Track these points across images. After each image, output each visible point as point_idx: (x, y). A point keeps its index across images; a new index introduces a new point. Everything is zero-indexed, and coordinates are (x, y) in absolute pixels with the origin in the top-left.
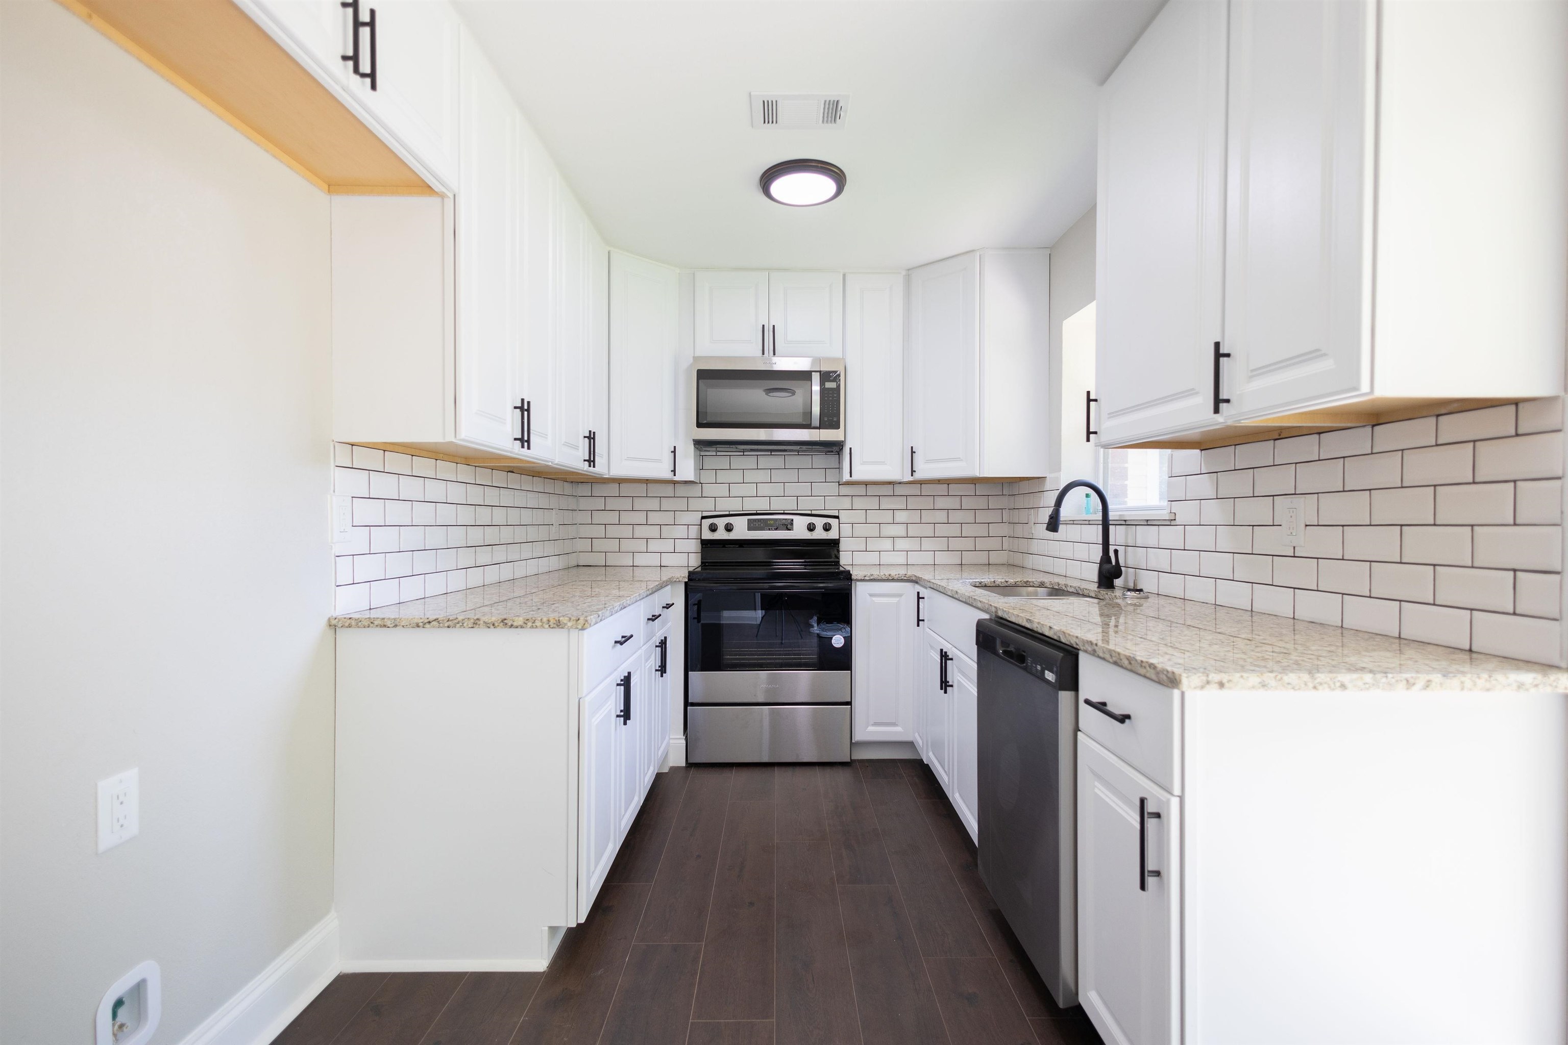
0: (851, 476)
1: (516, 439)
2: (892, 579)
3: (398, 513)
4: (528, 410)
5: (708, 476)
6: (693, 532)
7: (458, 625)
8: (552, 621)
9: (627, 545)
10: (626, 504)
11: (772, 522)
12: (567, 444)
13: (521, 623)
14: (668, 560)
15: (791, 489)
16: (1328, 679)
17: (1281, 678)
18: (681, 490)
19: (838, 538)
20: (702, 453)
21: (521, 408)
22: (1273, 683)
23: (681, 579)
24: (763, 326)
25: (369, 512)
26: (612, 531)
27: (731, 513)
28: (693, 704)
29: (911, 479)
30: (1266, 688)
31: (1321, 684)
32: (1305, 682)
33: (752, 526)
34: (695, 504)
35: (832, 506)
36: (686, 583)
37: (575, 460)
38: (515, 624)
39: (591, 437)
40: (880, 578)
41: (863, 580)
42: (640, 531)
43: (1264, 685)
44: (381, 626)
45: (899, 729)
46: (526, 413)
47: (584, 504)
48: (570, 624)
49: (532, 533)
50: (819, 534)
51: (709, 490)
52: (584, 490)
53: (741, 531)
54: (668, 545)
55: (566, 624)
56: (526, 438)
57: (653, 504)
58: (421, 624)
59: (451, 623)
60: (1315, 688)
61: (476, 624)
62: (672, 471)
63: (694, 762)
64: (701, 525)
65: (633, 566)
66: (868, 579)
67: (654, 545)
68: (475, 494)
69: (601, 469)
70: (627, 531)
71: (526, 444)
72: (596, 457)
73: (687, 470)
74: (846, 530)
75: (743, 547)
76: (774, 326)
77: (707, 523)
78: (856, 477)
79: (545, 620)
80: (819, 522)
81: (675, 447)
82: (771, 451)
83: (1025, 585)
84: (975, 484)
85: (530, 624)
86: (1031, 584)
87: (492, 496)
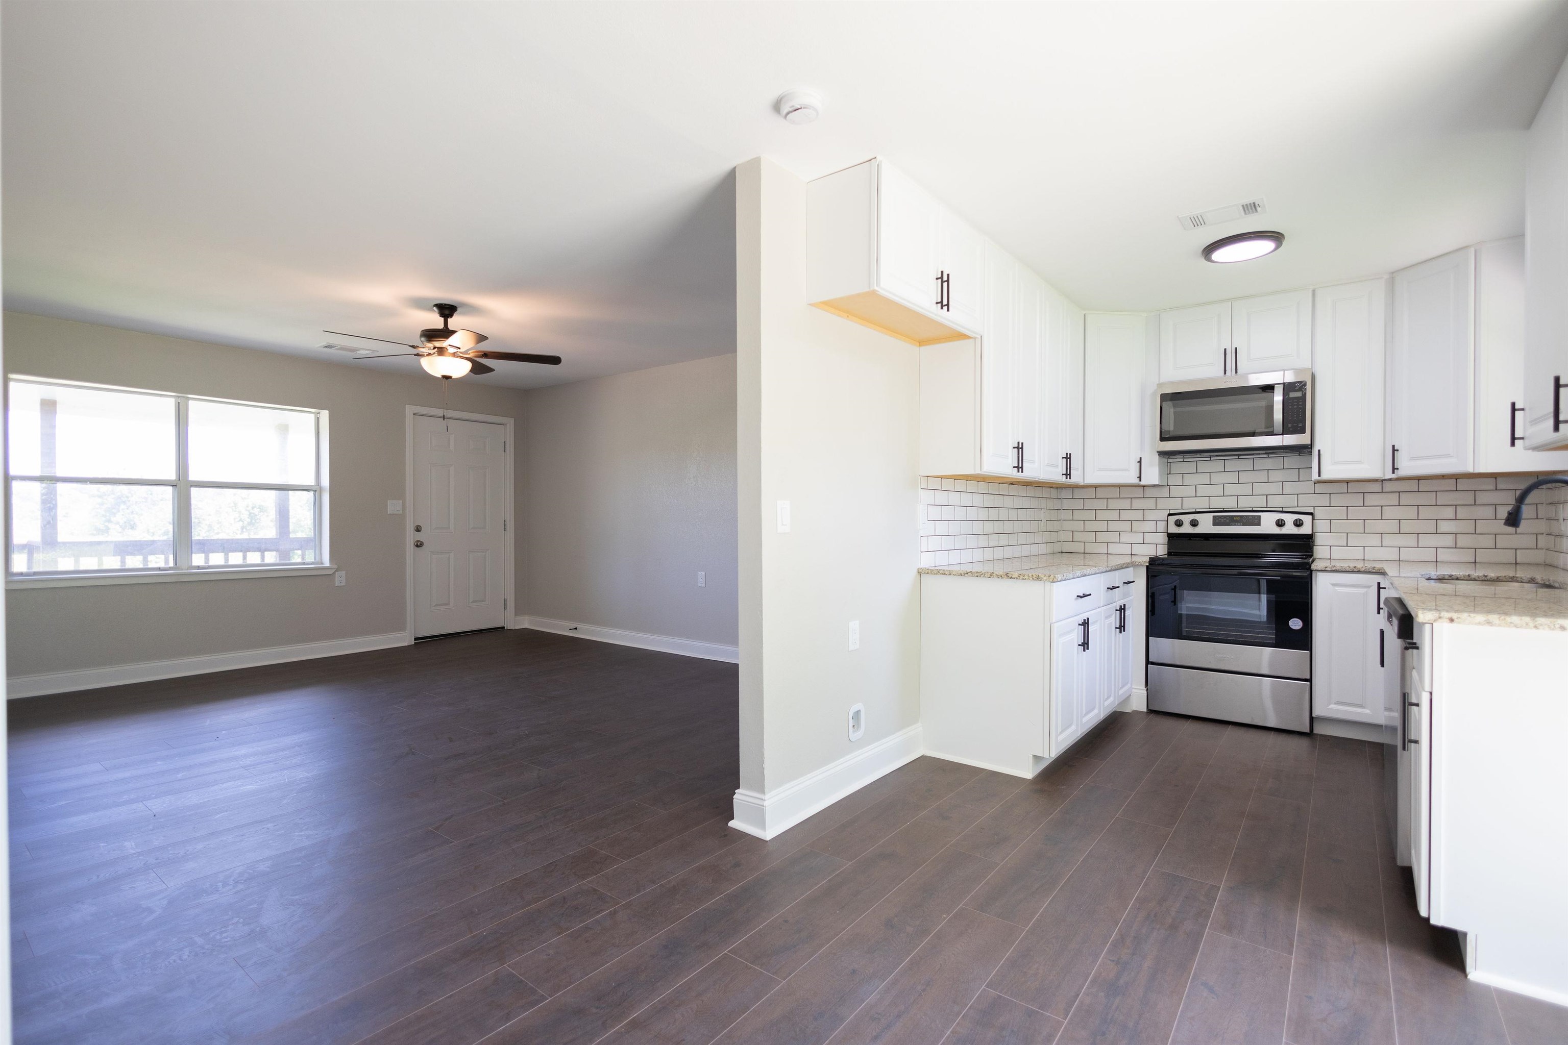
0: (1319, 476)
1: (1014, 467)
2: (1358, 571)
3: (947, 513)
4: (1022, 448)
5: (1174, 480)
6: (1161, 526)
7: (982, 576)
8: (1034, 576)
9: (1102, 537)
10: (1102, 504)
11: (1238, 519)
12: (1049, 465)
13: (1017, 576)
14: (1137, 549)
15: (1259, 489)
16: (1549, 622)
17: (1505, 619)
18: (1150, 492)
19: (1311, 533)
20: (1170, 460)
21: (1018, 448)
22: (1497, 622)
23: (1142, 564)
24: (1225, 349)
25: (935, 513)
26: (1090, 526)
27: (1197, 510)
28: (1153, 663)
29: (1394, 476)
30: (1491, 624)
31: (1541, 625)
32: (1526, 622)
33: (1217, 522)
34: (1161, 503)
35: (1306, 503)
36: (1147, 566)
37: (1055, 474)
38: (1013, 576)
39: (1068, 458)
40: (1343, 569)
41: (1324, 571)
42: (1113, 526)
43: (1489, 623)
44: (943, 574)
45: (1367, 711)
46: (1020, 450)
47: (1067, 504)
48: (1045, 578)
49: (1026, 526)
50: (1289, 529)
51: (1175, 491)
52: (1067, 494)
53: (1206, 526)
54: (1138, 538)
55: (1042, 578)
56: (1020, 466)
57: (1126, 504)
58: (963, 574)
59: (979, 575)
60: (1535, 627)
61: (992, 575)
62: (1138, 477)
63: (1154, 709)
64: (1167, 521)
65: (1107, 554)
66: (1329, 570)
67: (1125, 538)
68: (989, 501)
69: (1076, 478)
70: (1102, 526)
71: (1020, 469)
72: (1072, 470)
73: (1152, 475)
74: (1321, 526)
75: (1209, 540)
76: (1236, 348)
77: (1173, 519)
78: (1325, 476)
79: (1030, 575)
80: (1289, 519)
81: (1141, 458)
82: (1239, 455)
83: (1510, 580)
84: (1496, 478)
85: (1021, 577)
86: (1519, 579)
87: (999, 501)
